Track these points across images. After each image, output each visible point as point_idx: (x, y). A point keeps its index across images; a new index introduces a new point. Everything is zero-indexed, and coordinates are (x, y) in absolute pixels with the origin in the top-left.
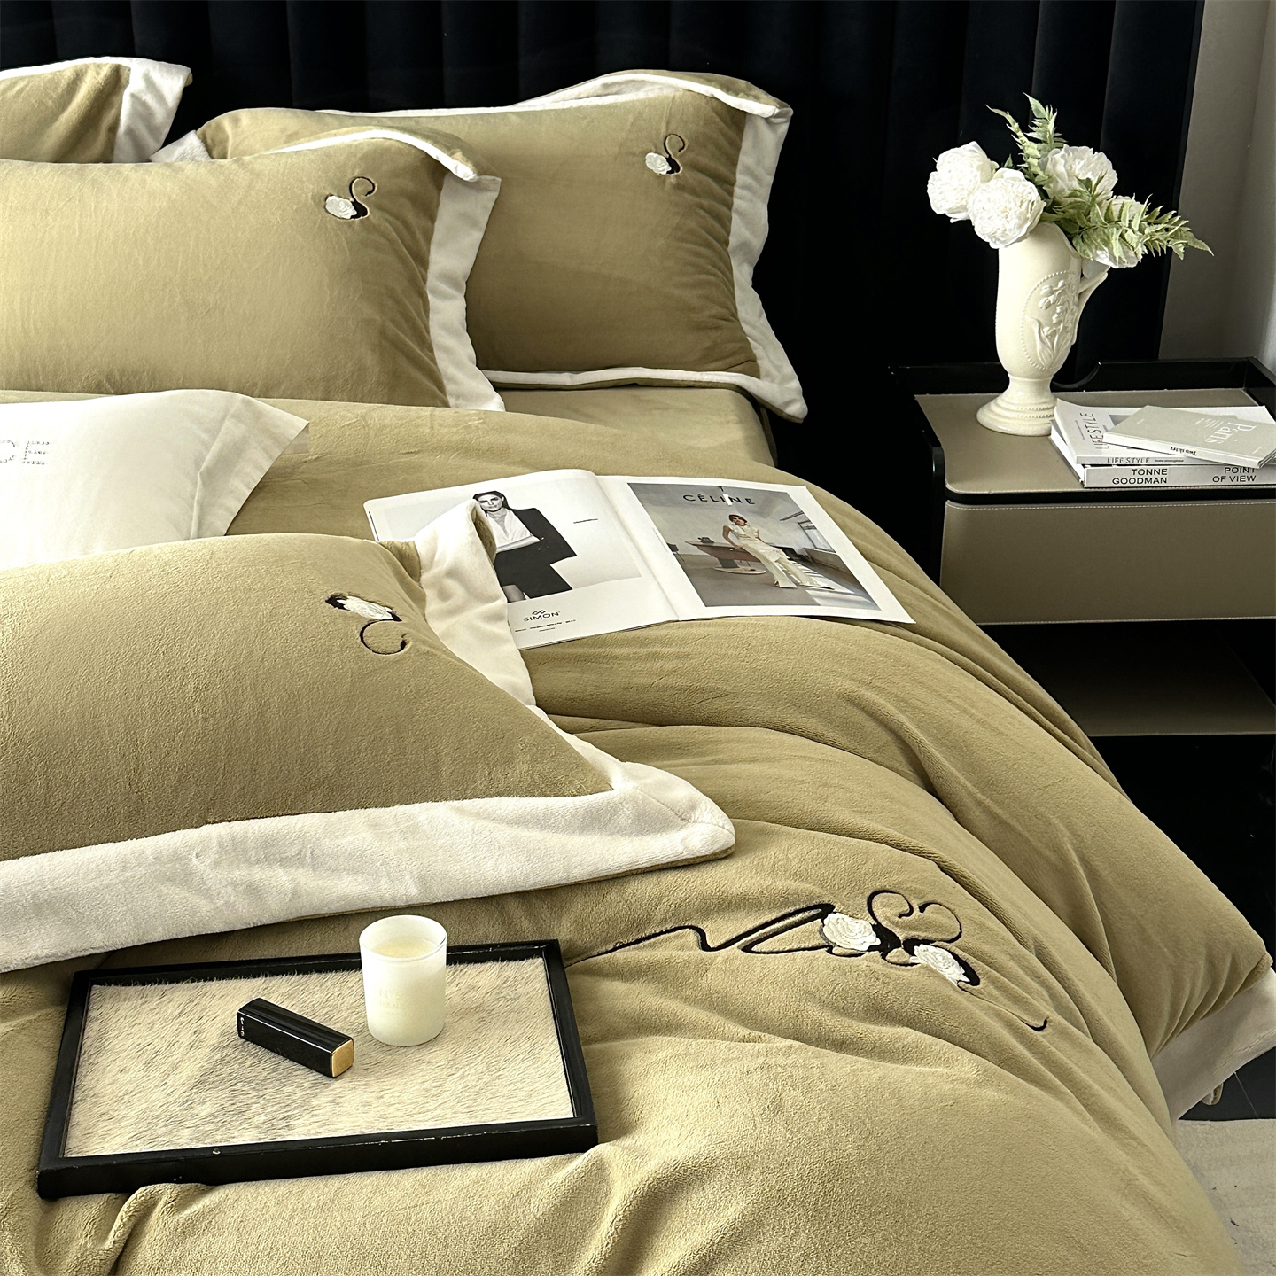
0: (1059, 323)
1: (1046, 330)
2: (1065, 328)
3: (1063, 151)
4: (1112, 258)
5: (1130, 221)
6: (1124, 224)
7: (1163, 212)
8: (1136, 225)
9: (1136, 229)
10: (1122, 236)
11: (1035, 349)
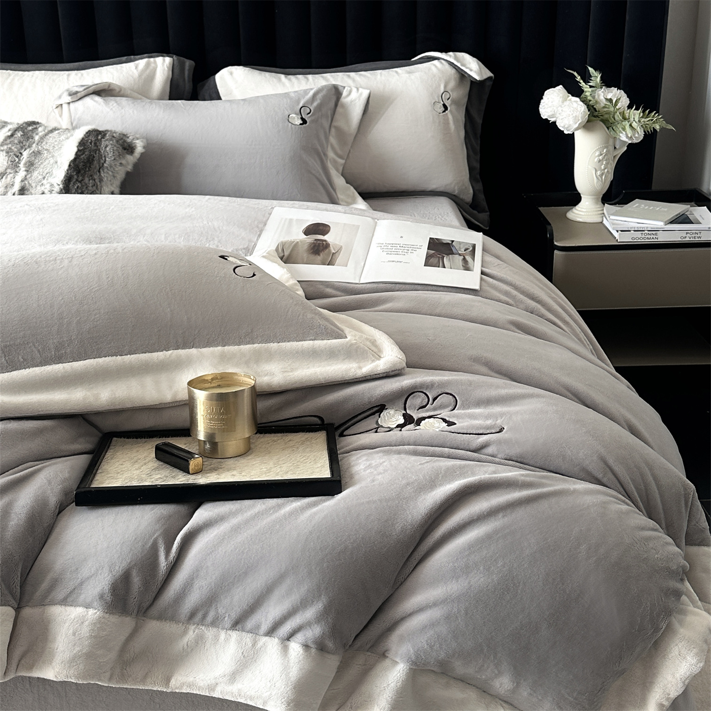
0: (604, 169)
1: (599, 173)
2: (608, 171)
3: (603, 90)
4: (627, 137)
5: (634, 118)
6: (631, 119)
7: (650, 113)
9: (637, 121)
10: (631, 125)
11: (594, 182)
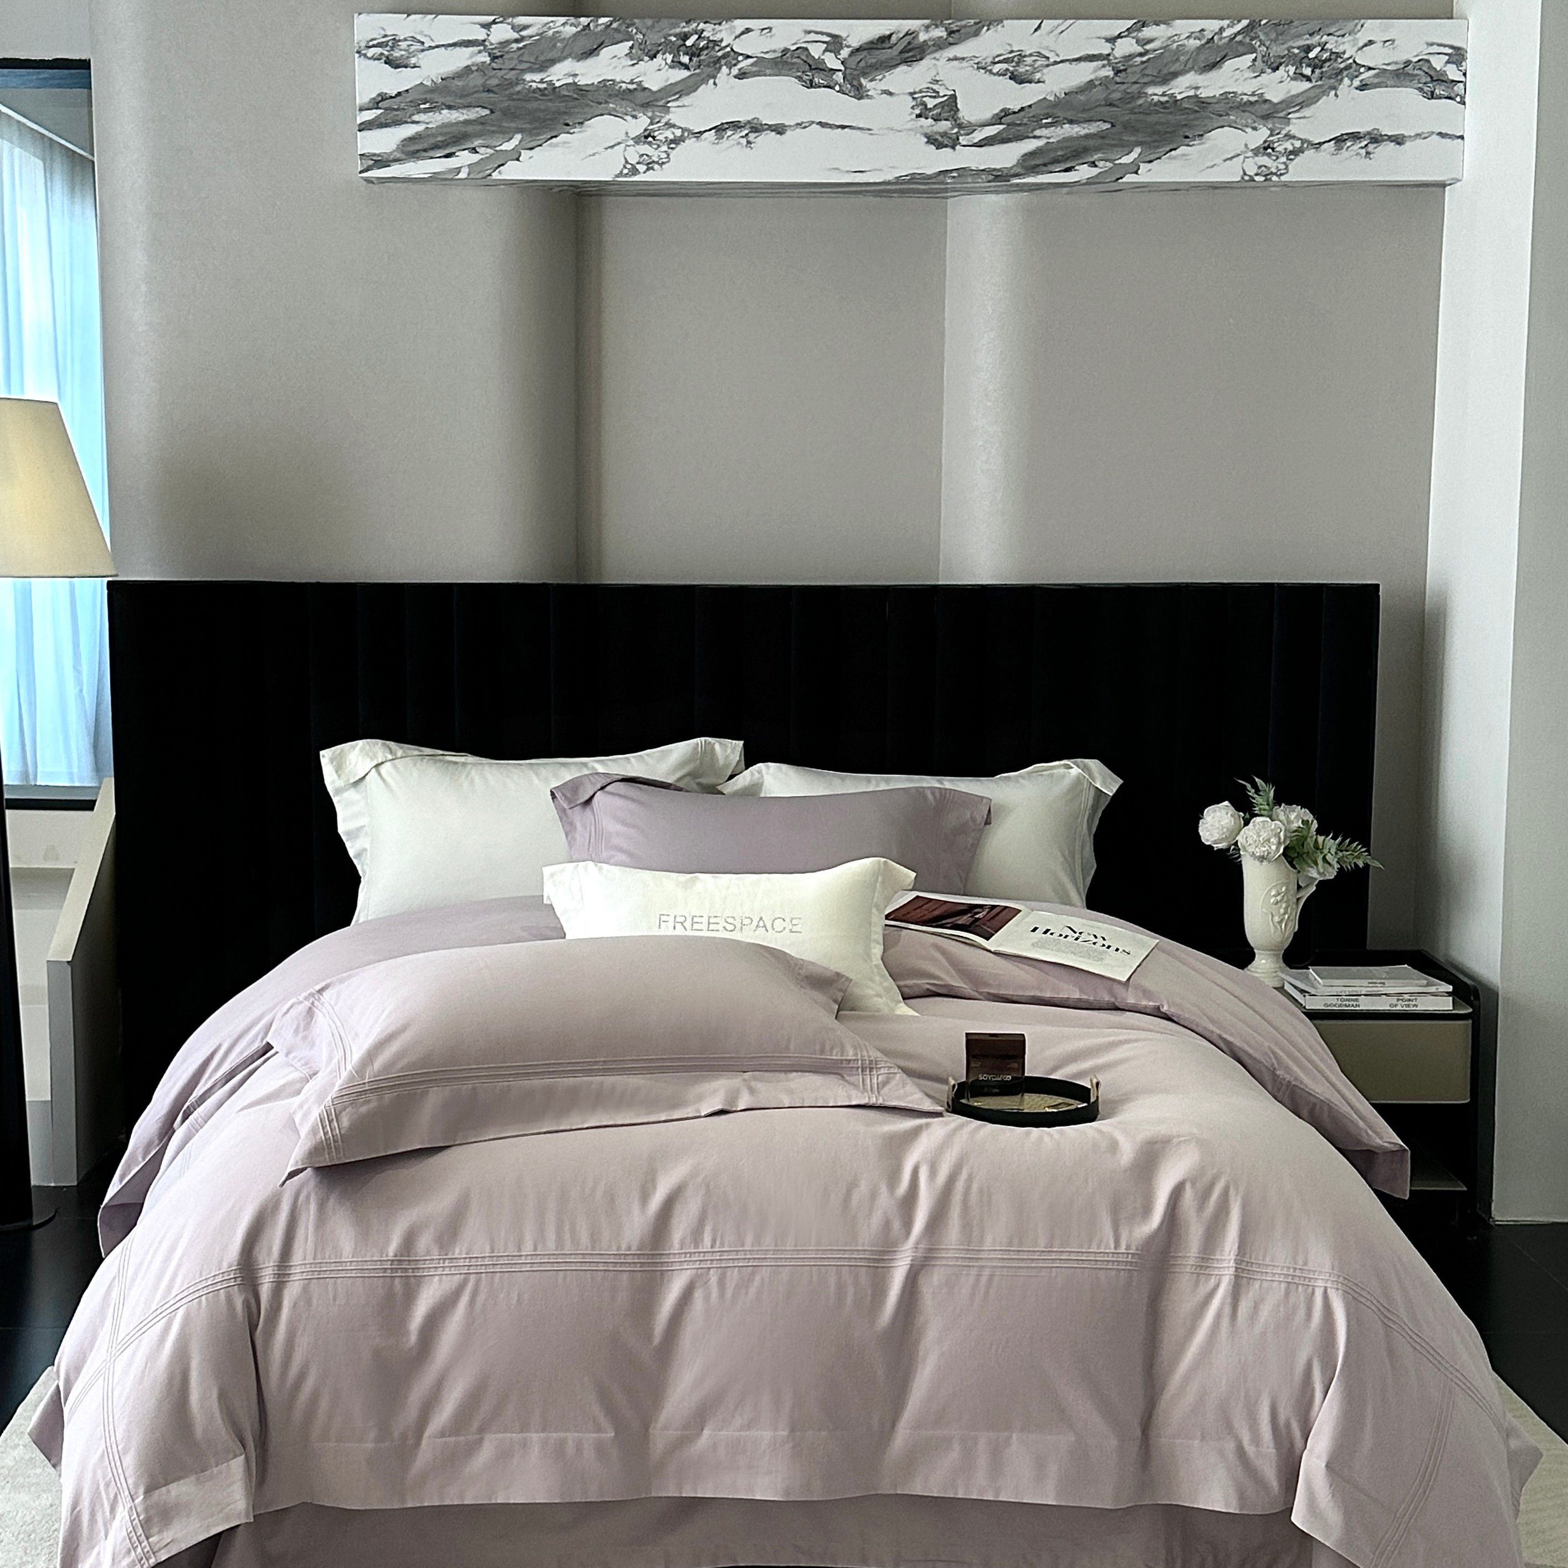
0: (1285, 914)
1: (1277, 919)
2: (1289, 917)
3: (1282, 807)
4: (1319, 873)
5: (1330, 849)
6: (1326, 851)
7: (1350, 843)
8: (1333, 851)
9: (1333, 853)
10: (1324, 859)
11: (1270, 932)
